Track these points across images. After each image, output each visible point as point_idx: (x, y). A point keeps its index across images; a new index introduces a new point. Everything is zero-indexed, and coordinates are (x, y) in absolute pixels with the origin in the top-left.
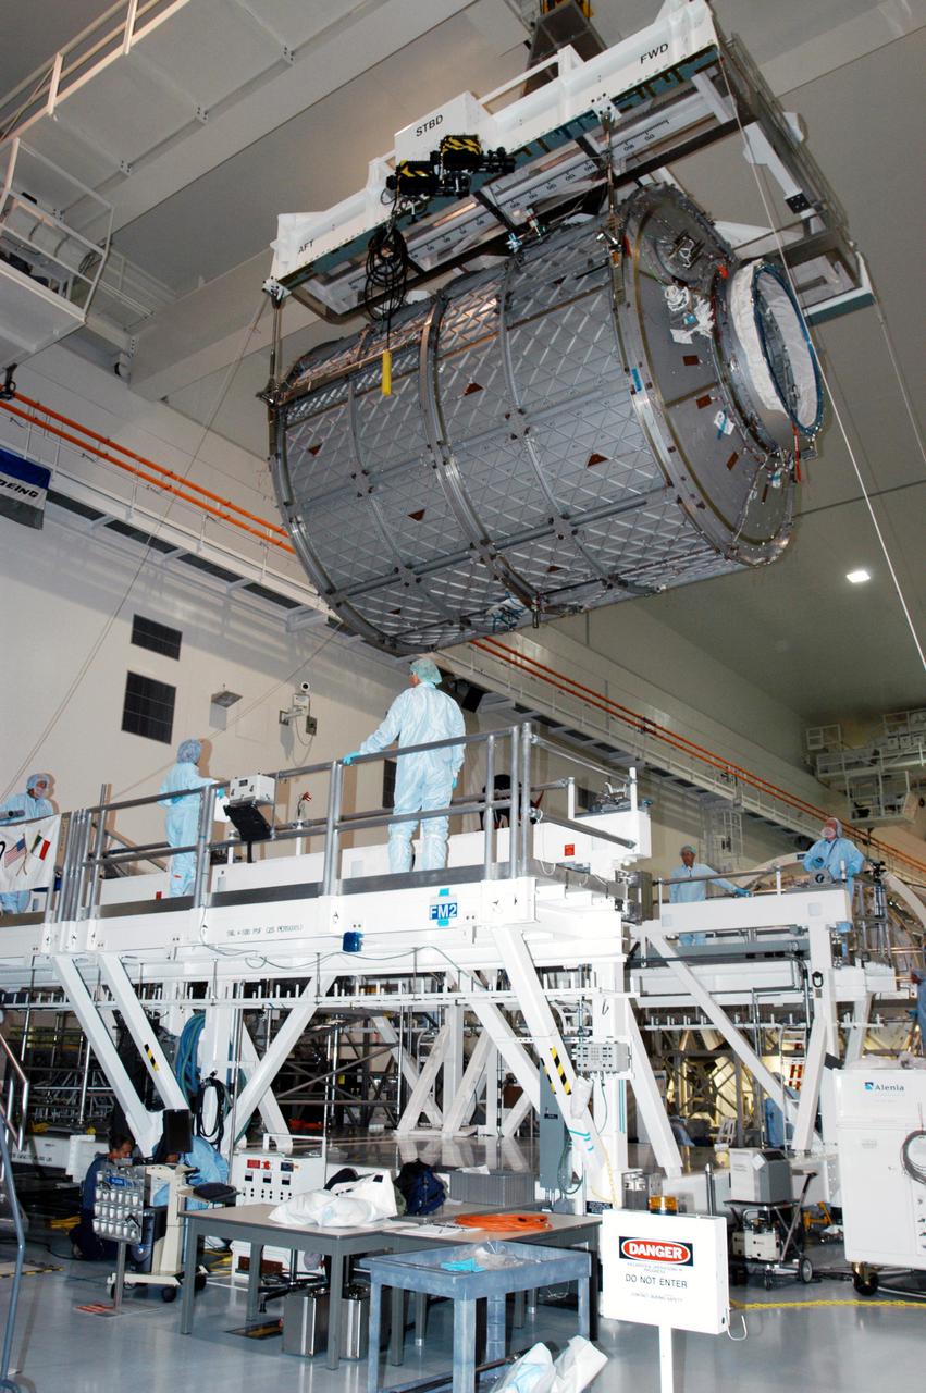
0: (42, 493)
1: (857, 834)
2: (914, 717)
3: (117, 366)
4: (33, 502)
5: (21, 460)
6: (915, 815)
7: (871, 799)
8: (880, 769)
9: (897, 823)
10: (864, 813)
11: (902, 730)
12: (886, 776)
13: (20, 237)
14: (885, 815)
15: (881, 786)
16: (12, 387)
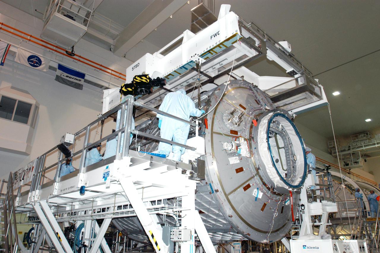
0: (83, 80)
1: (346, 171)
2: (360, 135)
3: (111, 49)
4: (79, 82)
5: (76, 71)
6: (363, 164)
7: (349, 161)
8: (351, 151)
9: (358, 167)
10: (347, 165)
11: (357, 140)
12: (353, 153)
13: (67, 9)
14: (354, 165)
15: (352, 157)
16: (73, 52)
